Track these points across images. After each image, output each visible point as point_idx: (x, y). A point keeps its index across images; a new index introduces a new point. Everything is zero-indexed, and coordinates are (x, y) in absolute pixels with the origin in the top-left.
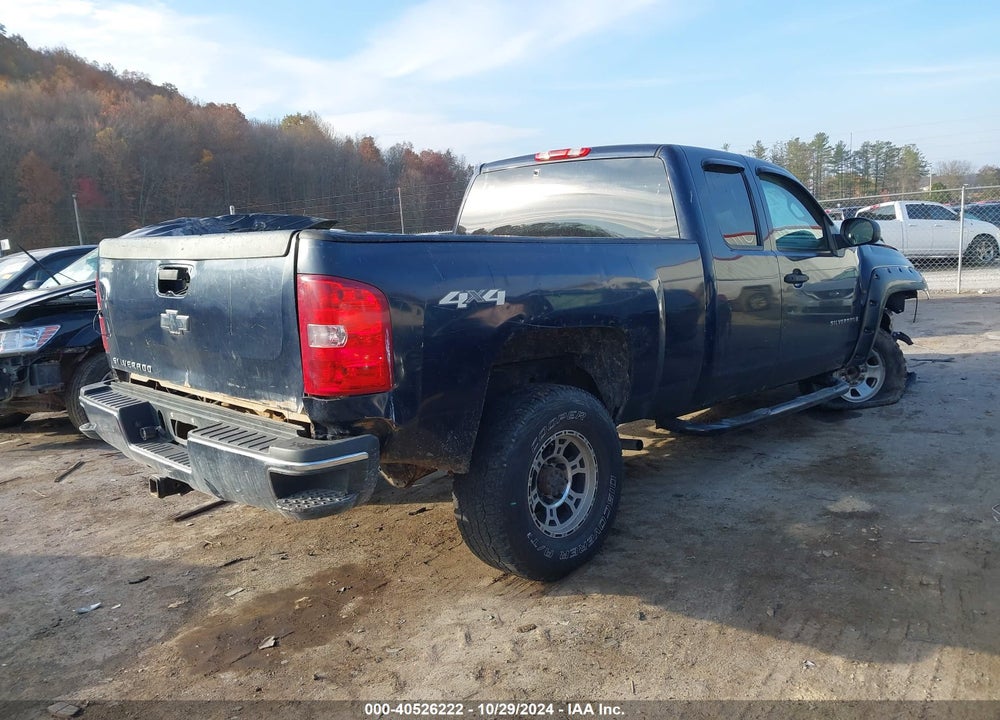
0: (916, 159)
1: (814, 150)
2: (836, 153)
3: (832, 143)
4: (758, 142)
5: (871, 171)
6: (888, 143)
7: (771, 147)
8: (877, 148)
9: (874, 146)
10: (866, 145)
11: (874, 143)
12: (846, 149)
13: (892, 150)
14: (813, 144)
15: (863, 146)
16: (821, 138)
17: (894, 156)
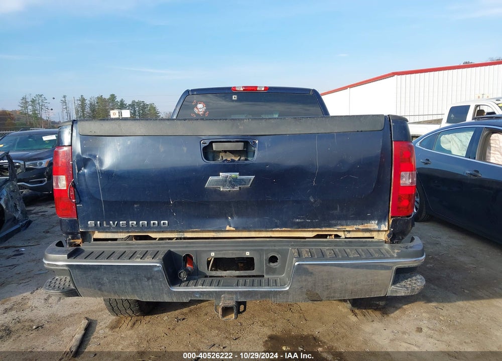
0: (155, 110)
1: (110, 102)
2: (121, 104)
3: (118, 99)
4: (82, 96)
5: (137, 113)
6: (143, 102)
7: (89, 99)
8: (138, 103)
9: (137, 103)
10: (134, 102)
11: (137, 101)
12: (125, 103)
13: (144, 105)
14: (109, 99)
15: (133, 102)
16: (113, 97)
17: (146, 108)
